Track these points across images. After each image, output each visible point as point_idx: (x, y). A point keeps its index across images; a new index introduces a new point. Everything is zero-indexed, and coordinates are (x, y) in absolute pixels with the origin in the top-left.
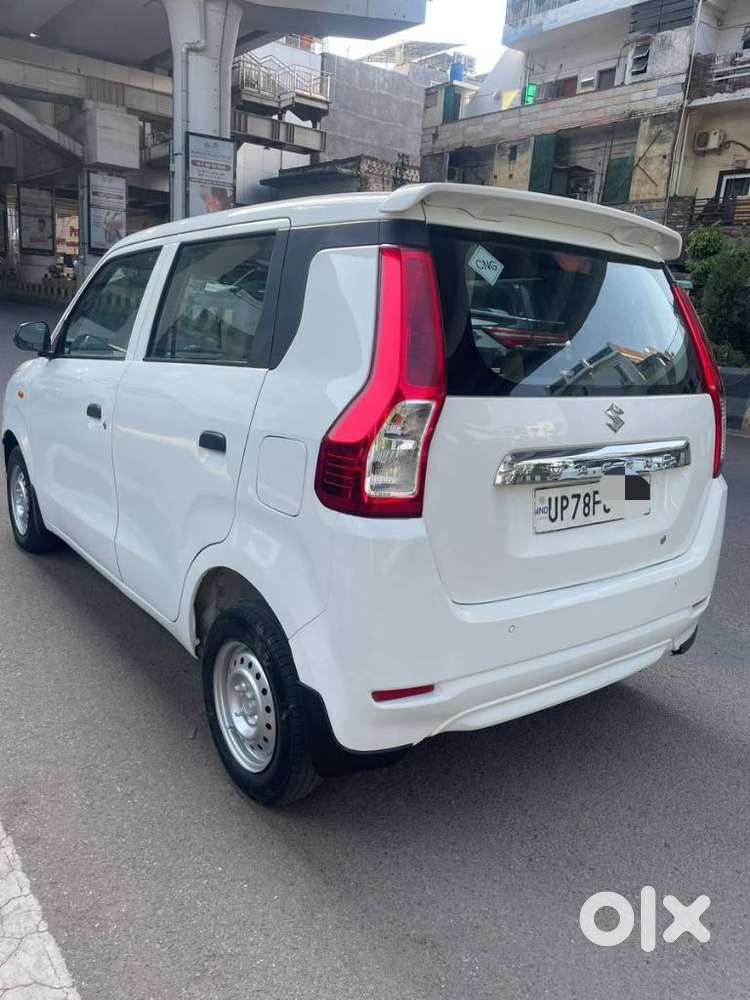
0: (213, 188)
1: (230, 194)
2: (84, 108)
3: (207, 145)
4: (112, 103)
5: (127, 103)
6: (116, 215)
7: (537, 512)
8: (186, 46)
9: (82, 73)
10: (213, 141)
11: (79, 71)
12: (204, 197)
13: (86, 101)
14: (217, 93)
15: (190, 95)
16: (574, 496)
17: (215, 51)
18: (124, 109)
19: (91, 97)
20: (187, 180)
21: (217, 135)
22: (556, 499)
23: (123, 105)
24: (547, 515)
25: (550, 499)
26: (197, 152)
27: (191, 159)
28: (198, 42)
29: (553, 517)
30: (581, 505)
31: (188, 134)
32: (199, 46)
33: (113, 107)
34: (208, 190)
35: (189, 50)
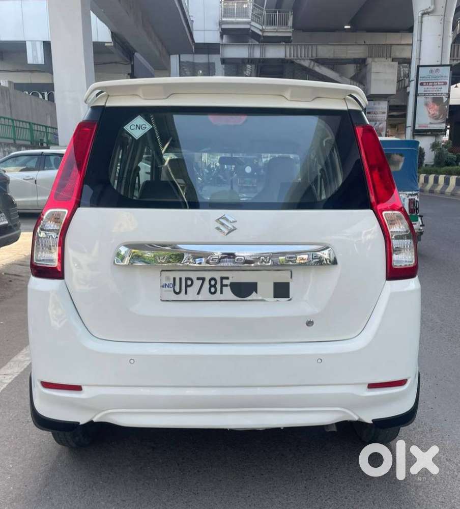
0: (433, 98)
1: (445, 99)
2: (366, 64)
3: (431, 71)
4: (383, 57)
5: (393, 56)
6: (380, 124)
7: (163, 287)
8: (422, 12)
9: (366, 43)
10: (436, 68)
11: (365, 42)
12: (426, 105)
13: (368, 59)
14: (441, 37)
15: (422, 42)
16: (198, 279)
17: (440, 11)
18: (390, 60)
19: (371, 57)
20: (417, 95)
21: (439, 63)
22: (180, 279)
23: (390, 57)
24: (172, 289)
25: (174, 279)
26: (424, 77)
27: (419, 82)
28: (430, 7)
29: (178, 290)
30: (206, 285)
31: (419, 67)
32: (429, 10)
33: (383, 59)
34: (430, 100)
35: (423, 14)
